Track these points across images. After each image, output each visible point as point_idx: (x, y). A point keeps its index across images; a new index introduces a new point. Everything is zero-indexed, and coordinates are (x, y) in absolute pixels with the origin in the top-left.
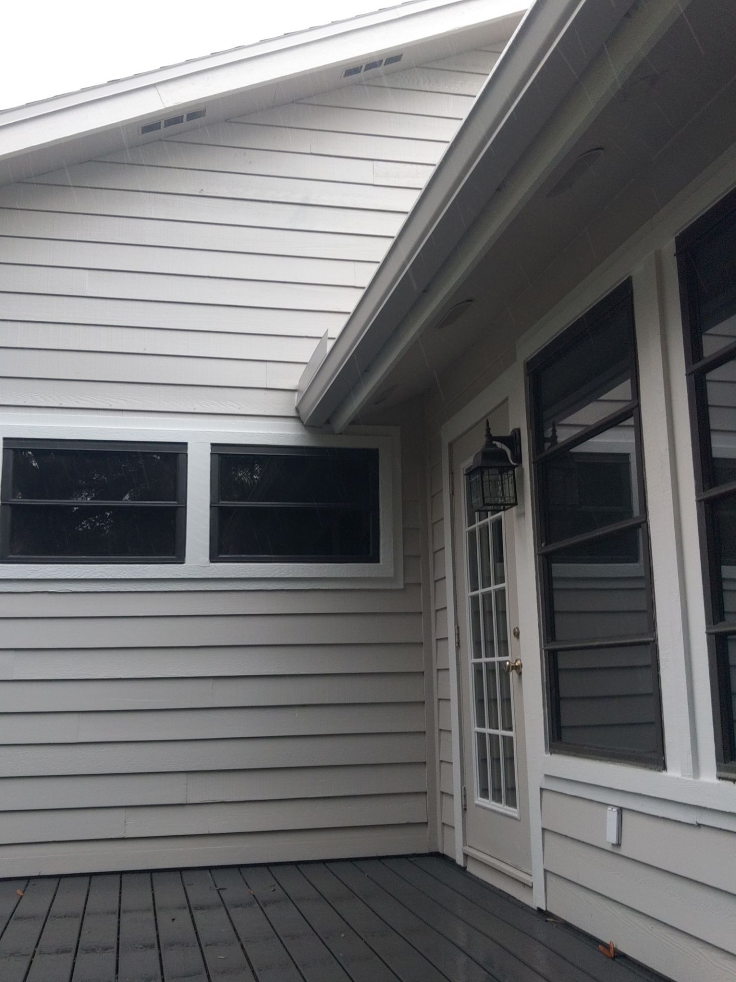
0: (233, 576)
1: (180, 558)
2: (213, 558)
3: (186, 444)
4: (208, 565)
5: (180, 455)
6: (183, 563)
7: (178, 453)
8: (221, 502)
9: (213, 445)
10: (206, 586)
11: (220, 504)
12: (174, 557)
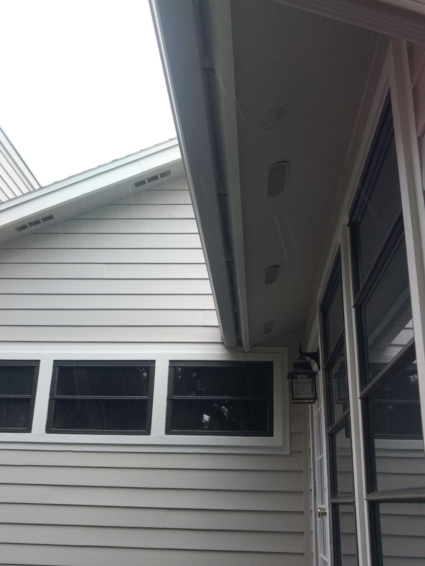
0: (179, 444)
1: (147, 432)
2: (168, 431)
3: (155, 361)
4: (164, 436)
5: (151, 368)
6: (149, 435)
8: (174, 396)
9: (170, 361)
10: (163, 449)
12: (145, 431)
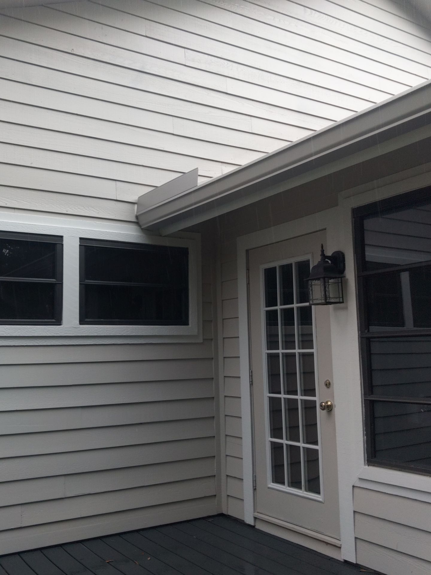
0: (96, 334)
1: (58, 322)
2: (83, 321)
3: (62, 237)
4: (78, 327)
5: (58, 244)
6: (60, 325)
7: (56, 244)
8: (86, 281)
9: (81, 239)
10: (76, 341)
11: (86, 282)
12: (54, 320)
